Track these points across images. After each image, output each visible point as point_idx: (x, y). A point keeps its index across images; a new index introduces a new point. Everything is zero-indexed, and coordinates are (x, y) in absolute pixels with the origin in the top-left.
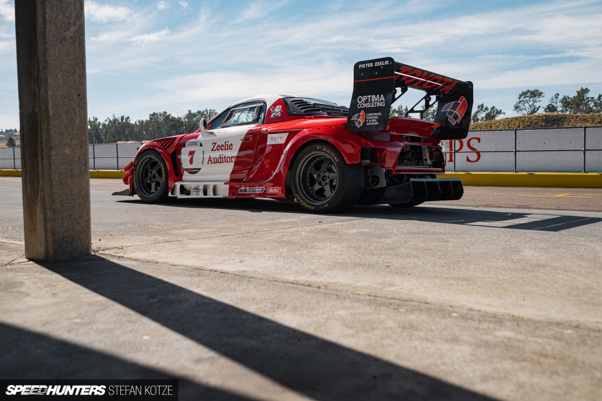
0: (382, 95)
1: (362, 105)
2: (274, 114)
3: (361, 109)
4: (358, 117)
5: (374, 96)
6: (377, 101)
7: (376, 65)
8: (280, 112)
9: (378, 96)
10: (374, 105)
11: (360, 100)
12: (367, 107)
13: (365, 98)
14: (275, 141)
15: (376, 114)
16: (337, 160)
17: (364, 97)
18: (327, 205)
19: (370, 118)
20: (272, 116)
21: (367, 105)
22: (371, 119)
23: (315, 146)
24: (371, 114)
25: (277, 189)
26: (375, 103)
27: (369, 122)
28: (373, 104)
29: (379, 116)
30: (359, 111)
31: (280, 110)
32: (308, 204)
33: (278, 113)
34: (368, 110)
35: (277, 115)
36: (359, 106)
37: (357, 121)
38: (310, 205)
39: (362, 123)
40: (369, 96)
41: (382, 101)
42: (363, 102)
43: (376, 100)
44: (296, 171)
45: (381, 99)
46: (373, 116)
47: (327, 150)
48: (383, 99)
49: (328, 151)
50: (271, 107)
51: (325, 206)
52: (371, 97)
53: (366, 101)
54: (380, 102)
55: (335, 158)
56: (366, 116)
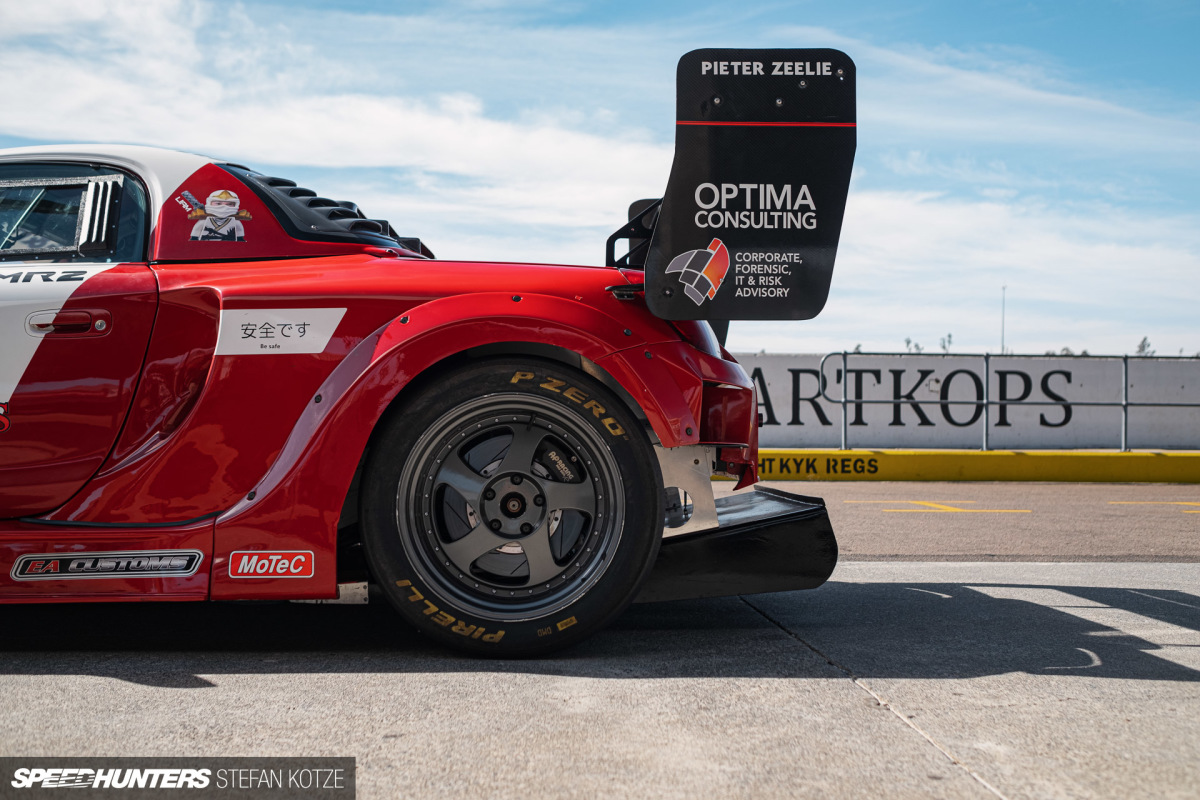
0: (804, 189)
1: (716, 219)
2: (201, 224)
3: (711, 233)
4: (698, 263)
5: (770, 188)
6: (784, 208)
7: (776, 72)
8: (237, 216)
9: (787, 188)
10: (771, 220)
11: (707, 196)
12: (736, 225)
13: (729, 191)
14: (266, 342)
15: (776, 257)
16: (619, 432)
17: (724, 186)
18: (573, 620)
19: (753, 269)
20: (198, 231)
21: (740, 221)
22: (756, 277)
23: (503, 370)
24: (754, 256)
25: (290, 558)
26: (776, 214)
27: (745, 284)
28: (763, 217)
29: (792, 266)
30: (704, 238)
31: (234, 210)
32: (469, 620)
33: (227, 220)
34: (737, 240)
35: (224, 231)
36: (703, 219)
37: (690, 277)
38: (479, 622)
39: (714, 289)
40: (748, 187)
41: (804, 209)
42: (718, 207)
43: (779, 205)
44: (398, 476)
45: (799, 201)
46: (763, 262)
47: (563, 389)
48: (810, 201)
49: (567, 394)
50: (178, 193)
51: (560, 626)
52: (755, 193)
53: (736, 205)
54: (795, 214)
55: (608, 422)
56: (734, 262)
